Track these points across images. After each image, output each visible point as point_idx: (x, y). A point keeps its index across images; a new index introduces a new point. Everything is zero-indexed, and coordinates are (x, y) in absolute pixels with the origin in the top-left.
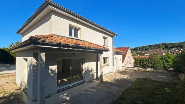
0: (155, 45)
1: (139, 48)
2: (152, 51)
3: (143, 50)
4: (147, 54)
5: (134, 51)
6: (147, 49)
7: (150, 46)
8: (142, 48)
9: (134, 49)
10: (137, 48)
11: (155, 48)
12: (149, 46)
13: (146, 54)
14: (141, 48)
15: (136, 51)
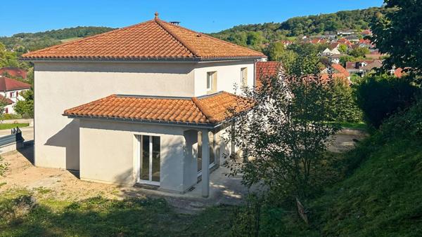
0: (363, 11)
1: (303, 20)
2: (349, 37)
3: (317, 31)
4: (331, 49)
5: (283, 37)
6: (331, 29)
7: (342, 16)
8: (315, 24)
9: (285, 26)
10: (296, 21)
11: (360, 23)
12: (338, 14)
13: (327, 50)
14: (310, 21)
15: (293, 35)
